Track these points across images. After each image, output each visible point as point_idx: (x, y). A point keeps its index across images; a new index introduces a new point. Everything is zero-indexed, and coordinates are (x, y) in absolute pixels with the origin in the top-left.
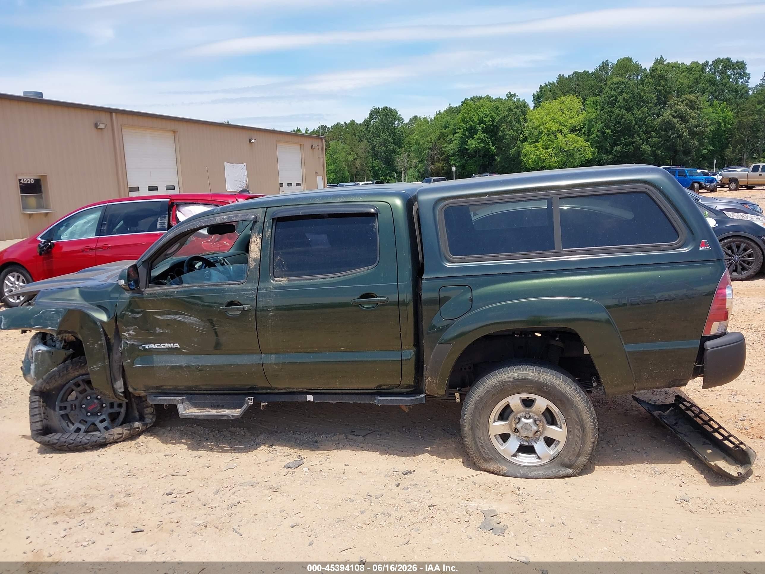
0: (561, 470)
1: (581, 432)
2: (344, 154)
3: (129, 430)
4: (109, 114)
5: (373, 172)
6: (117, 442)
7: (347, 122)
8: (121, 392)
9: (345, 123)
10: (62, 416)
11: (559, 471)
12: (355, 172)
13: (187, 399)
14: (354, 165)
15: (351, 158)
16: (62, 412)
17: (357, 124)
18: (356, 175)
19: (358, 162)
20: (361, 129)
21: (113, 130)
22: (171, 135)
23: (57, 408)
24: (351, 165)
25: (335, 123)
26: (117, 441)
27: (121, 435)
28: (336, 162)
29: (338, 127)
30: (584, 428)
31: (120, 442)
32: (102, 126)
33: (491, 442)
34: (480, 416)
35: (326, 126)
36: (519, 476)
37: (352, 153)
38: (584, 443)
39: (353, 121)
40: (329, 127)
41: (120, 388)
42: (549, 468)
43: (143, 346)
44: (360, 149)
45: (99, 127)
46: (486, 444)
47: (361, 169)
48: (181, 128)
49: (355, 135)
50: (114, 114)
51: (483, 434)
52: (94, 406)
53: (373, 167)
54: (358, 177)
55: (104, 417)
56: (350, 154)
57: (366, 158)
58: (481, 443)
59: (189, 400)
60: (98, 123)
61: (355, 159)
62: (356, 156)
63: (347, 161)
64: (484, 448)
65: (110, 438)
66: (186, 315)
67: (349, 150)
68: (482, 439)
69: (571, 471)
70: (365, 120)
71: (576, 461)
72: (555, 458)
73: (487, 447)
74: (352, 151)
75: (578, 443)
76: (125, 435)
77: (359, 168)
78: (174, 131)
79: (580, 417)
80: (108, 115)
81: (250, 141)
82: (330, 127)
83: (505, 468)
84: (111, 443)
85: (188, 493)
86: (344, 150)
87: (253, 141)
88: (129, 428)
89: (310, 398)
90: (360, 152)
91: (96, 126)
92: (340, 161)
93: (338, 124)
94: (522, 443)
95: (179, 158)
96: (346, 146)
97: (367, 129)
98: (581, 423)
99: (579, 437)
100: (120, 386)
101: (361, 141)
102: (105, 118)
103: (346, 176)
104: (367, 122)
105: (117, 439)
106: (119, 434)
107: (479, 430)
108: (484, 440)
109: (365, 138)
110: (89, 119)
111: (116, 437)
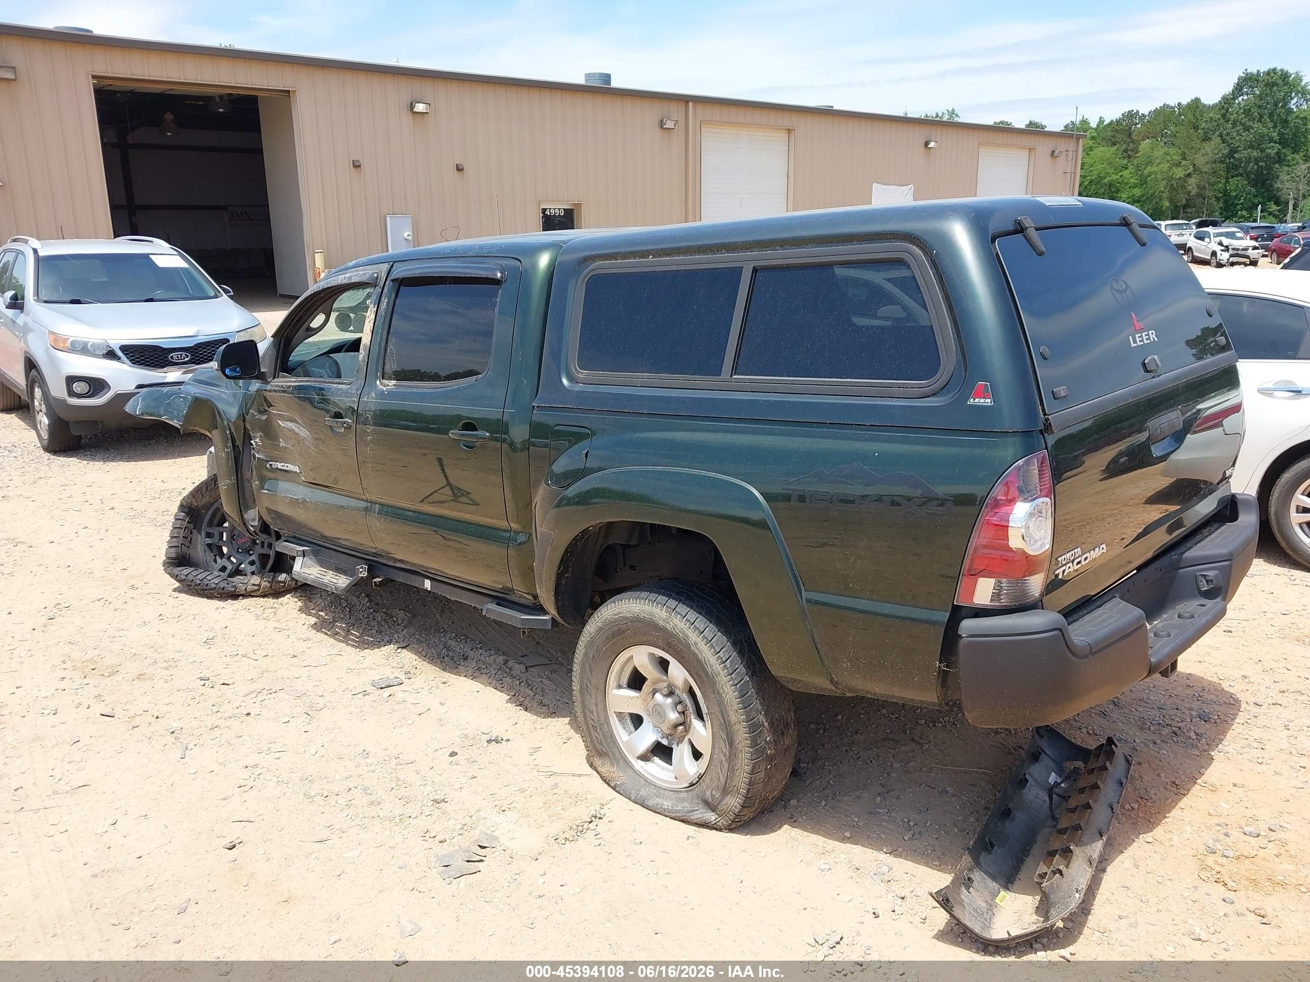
0: (698, 810)
1: (728, 748)
2: (1165, 167)
3: (269, 582)
4: (684, 104)
5: (1226, 202)
6: (253, 596)
7: (1185, 102)
8: (252, 526)
9: (1179, 104)
10: (208, 545)
11: (692, 811)
12: (1184, 201)
13: (312, 551)
14: (1183, 187)
15: (1179, 173)
16: (209, 541)
17: (1204, 106)
18: (1185, 207)
19: (1193, 181)
20: (1211, 115)
21: (687, 130)
22: (783, 135)
23: (203, 534)
24: (1177, 185)
25: (1158, 105)
26: (253, 594)
27: (256, 588)
28: (1146, 182)
29: (1164, 115)
30: (731, 740)
31: (256, 596)
32: (669, 124)
33: (608, 723)
34: (591, 672)
35: (1138, 112)
36: (633, 798)
37: (1184, 163)
38: (732, 770)
39: (1197, 100)
40: (1143, 115)
41: (254, 520)
42: (683, 800)
43: (270, 463)
44: (1203, 155)
45: (664, 127)
46: (601, 725)
47: (1198, 195)
48: (803, 125)
49: (1196, 128)
50: (691, 104)
51: (597, 705)
52: (243, 540)
53: (1225, 192)
54: (1189, 210)
55: (254, 558)
56: (1178, 165)
57: (1214, 172)
58: (593, 720)
59: (316, 554)
60: (665, 120)
61: (1189, 175)
62: (1191, 169)
63: (1171, 178)
64: (596, 731)
65: (241, 588)
66: (301, 425)
67: (1177, 158)
68: (595, 713)
69: (713, 818)
70: (1224, 98)
71: (721, 801)
72: (694, 785)
73: (601, 729)
74: (1184, 159)
75: (723, 766)
76: (264, 589)
77: (1194, 192)
78: (789, 130)
79: (726, 717)
80: (682, 106)
81: (927, 144)
82: (1146, 113)
83: (620, 776)
84: (245, 596)
85: (224, 684)
86: (1169, 158)
87: (932, 145)
88: (270, 580)
89: (428, 584)
90: (1200, 160)
91: (661, 124)
92: (1156, 179)
93: (1166, 106)
94: (660, 740)
95: (791, 175)
96: (1172, 150)
97: (1224, 116)
98: (727, 729)
99: (725, 755)
100: (252, 517)
101: (1206, 139)
102: (676, 110)
103: (1164, 208)
104: (1227, 102)
105: (253, 591)
106: (254, 585)
107: (590, 695)
108: (598, 716)
109: (1217, 133)
110: (649, 113)
111: (250, 588)
